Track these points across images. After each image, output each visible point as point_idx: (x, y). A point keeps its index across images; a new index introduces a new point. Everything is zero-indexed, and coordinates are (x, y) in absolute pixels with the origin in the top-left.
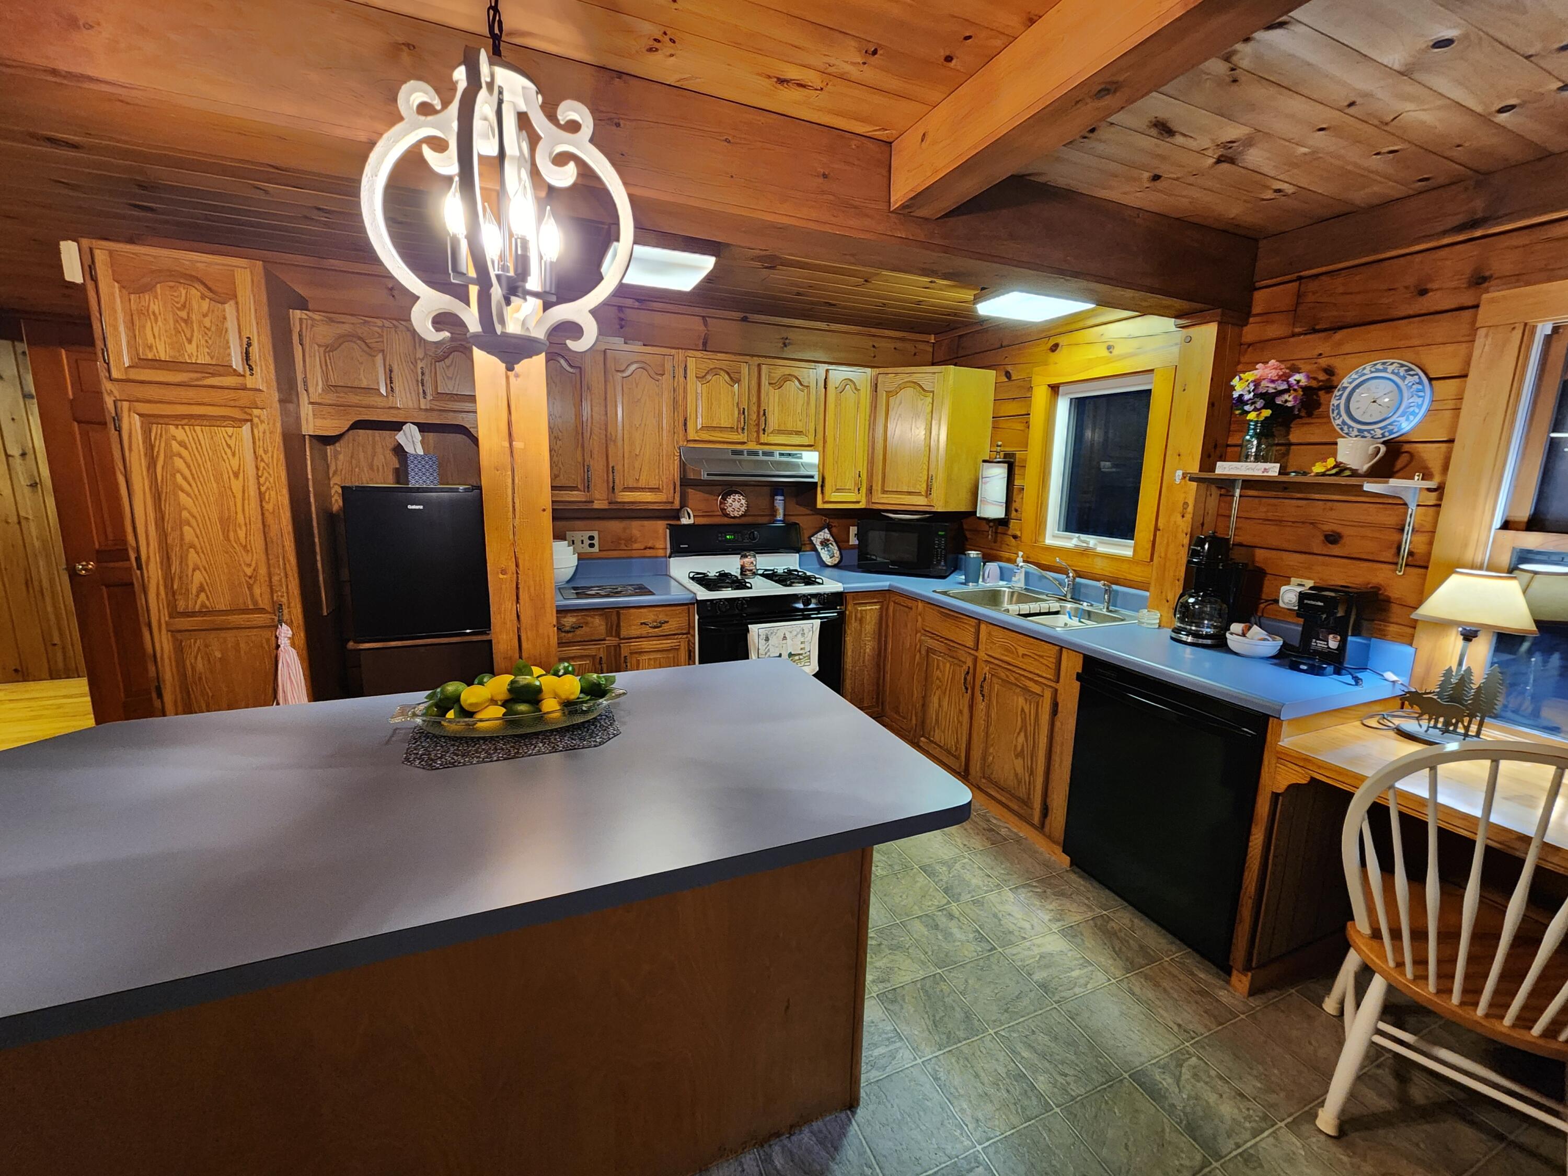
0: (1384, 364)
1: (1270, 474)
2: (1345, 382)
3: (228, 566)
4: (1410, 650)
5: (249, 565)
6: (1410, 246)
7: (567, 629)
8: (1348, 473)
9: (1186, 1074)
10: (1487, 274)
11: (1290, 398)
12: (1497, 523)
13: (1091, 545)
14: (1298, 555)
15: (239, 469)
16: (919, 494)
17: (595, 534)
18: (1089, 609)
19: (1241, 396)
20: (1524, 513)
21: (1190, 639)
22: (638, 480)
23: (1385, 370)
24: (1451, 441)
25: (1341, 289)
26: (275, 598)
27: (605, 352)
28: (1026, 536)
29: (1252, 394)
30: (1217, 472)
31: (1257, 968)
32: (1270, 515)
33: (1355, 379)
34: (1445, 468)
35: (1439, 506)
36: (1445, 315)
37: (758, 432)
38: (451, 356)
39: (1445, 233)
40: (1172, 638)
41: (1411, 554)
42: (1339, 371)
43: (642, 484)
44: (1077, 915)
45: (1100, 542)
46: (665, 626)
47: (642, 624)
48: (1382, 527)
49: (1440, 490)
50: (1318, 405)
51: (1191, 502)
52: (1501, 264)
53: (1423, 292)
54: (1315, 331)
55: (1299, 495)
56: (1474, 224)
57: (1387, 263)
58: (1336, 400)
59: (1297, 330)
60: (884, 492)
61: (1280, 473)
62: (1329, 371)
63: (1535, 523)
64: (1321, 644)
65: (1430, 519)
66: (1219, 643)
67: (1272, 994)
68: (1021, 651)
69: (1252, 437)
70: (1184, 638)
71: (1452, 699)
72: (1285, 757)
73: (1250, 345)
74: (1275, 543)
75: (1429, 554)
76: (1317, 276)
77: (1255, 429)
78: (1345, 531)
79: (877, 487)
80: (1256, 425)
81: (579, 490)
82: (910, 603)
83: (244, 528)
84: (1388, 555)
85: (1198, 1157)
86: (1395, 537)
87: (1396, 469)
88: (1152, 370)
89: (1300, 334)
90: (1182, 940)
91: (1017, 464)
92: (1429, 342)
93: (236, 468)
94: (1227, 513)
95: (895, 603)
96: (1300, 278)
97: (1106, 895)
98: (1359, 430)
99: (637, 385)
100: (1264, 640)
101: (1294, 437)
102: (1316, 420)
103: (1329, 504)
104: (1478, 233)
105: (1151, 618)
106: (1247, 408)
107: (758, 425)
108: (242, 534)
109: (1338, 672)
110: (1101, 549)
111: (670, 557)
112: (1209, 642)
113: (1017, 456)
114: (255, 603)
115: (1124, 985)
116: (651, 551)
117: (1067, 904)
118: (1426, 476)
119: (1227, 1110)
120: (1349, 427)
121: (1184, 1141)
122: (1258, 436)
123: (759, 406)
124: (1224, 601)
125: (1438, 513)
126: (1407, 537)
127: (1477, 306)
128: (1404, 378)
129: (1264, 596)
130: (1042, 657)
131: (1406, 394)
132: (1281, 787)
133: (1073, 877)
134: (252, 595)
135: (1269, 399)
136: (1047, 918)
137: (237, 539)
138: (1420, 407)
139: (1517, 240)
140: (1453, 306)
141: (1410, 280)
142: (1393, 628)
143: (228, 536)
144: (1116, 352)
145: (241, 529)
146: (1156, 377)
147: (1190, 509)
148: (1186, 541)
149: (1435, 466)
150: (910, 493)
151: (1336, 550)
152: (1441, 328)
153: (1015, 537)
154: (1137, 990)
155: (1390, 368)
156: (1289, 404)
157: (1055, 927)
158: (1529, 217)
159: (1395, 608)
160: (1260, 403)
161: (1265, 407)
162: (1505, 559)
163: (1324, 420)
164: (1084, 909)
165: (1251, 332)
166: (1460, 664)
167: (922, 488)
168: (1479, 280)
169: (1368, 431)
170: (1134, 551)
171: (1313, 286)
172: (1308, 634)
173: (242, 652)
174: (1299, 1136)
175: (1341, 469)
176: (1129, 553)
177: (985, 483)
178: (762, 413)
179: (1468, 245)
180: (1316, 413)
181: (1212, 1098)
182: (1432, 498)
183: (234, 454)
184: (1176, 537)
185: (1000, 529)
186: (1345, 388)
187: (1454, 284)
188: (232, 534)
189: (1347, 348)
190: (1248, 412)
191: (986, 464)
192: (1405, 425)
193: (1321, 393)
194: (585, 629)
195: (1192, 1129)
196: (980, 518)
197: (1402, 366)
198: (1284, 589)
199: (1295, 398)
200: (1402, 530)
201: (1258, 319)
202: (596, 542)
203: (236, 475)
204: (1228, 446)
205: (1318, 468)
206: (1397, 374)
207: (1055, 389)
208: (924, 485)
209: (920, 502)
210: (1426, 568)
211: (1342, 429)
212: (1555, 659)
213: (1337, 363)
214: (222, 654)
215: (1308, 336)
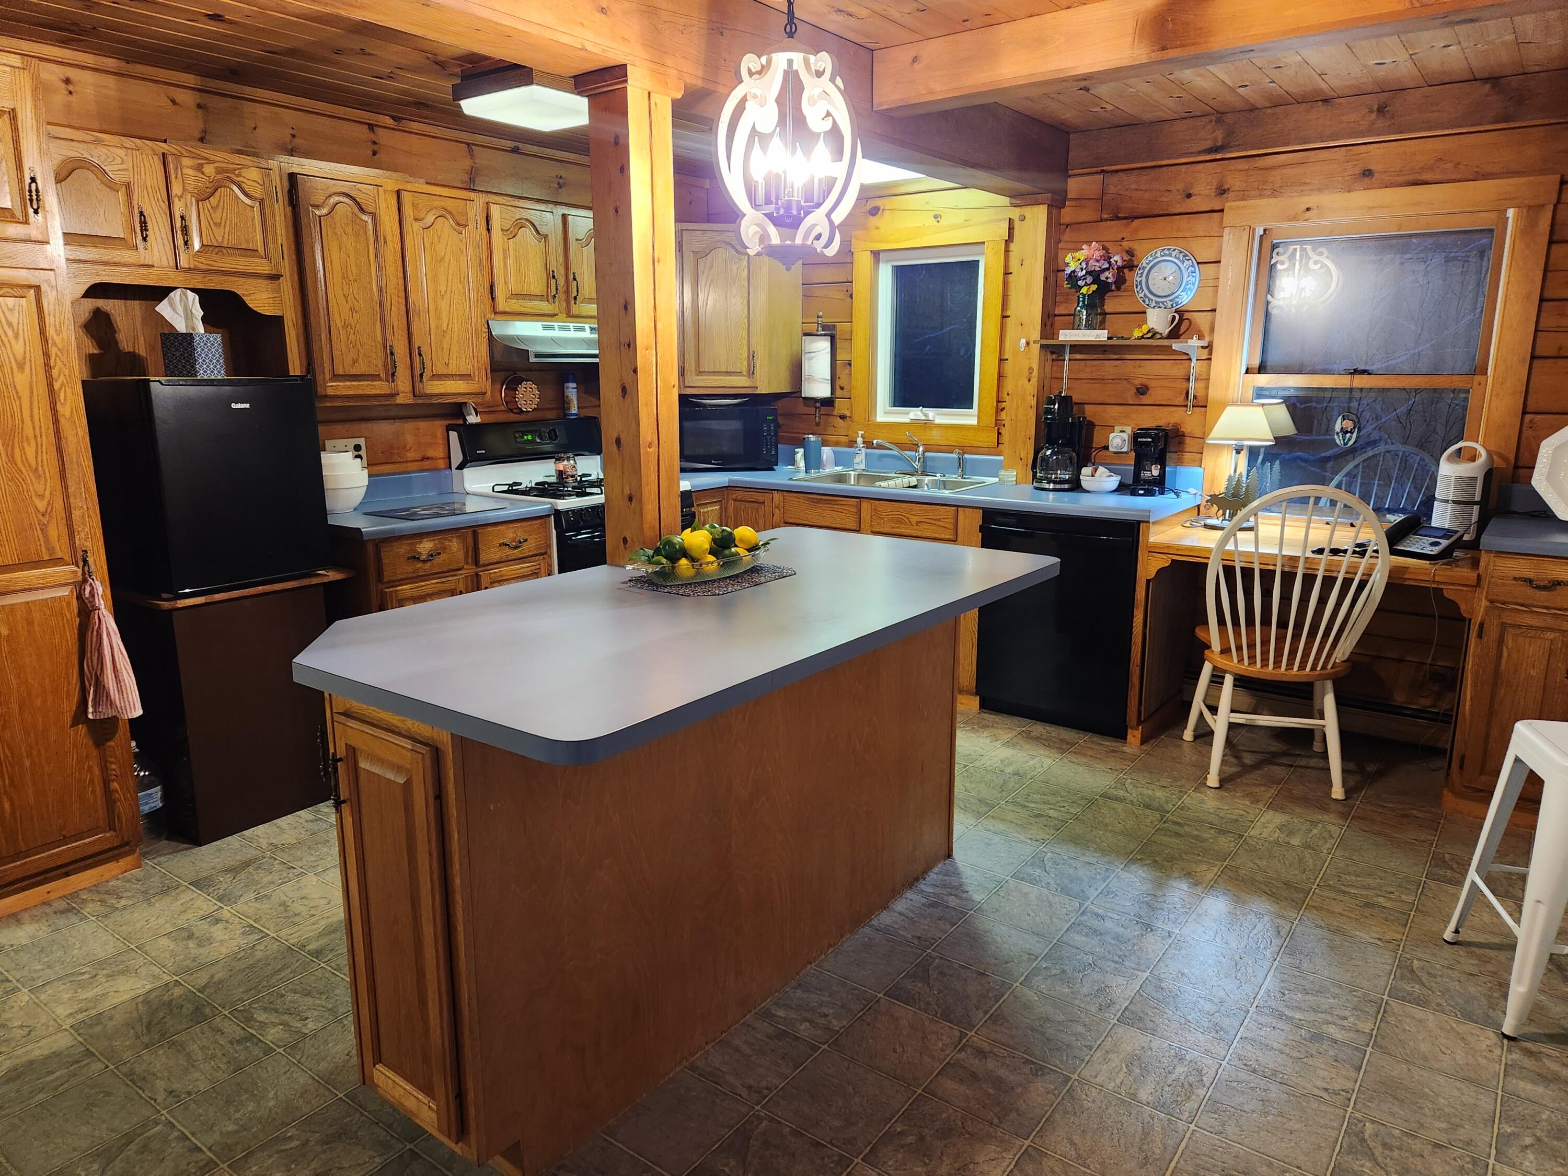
0: (1169, 249)
1: (1101, 339)
2: (1144, 261)
3: (14, 500)
4: (1200, 470)
5: (42, 497)
6: (1177, 158)
7: (424, 557)
8: (1159, 336)
9: (1130, 788)
10: (1226, 187)
11: (1110, 276)
12: (1244, 370)
13: (931, 418)
14: (1117, 407)
15: (25, 358)
16: (739, 373)
17: (362, 442)
18: (944, 479)
19: (1074, 271)
20: (1256, 363)
21: (1051, 486)
22: (447, 365)
23: (1170, 255)
24: (1214, 310)
25: (1133, 186)
26: (77, 542)
27: (398, 193)
28: (858, 415)
29: (1084, 272)
30: (1060, 339)
31: (1145, 720)
32: (1094, 376)
33: (1150, 261)
34: (1212, 330)
35: (1210, 359)
36: (1202, 215)
37: (568, 303)
38: (217, 194)
39: (1199, 153)
40: (1036, 488)
41: (1195, 397)
42: (1138, 253)
43: (452, 370)
44: (1006, 736)
45: (938, 414)
46: (525, 546)
47: (500, 545)
48: (1175, 378)
49: (1209, 347)
50: (1124, 281)
51: (1035, 366)
52: (1235, 181)
53: (1189, 196)
54: (1118, 218)
55: (1115, 357)
56: (1216, 149)
57: (1164, 169)
58: (1137, 277)
59: (1105, 216)
60: (700, 373)
61: (1109, 338)
62: (1130, 253)
63: (1262, 369)
64: (1147, 474)
65: (1204, 369)
66: (1075, 486)
67: (1152, 742)
68: (914, 519)
69: (1081, 308)
70: (1047, 486)
71: (1234, 496)
72: (1156, 550)
73: (1067, 226)
74: (1100, 399)
75: (1207, 396)
76: (1117, 171)
77: (1083, 302)
78: (1152, 384)
79: (690, 366)
80: (1084, 298)
81: (381, 380)
82: (759, 497)
83: (33, 443)
84: (1180, 400)
85: (1158, 816)
86: (1185, 385)
87: (1181, 332)
88: (983, 243)
89: (1106, 220)
90: (1083, 730)
91: (838, 337)
92: (1195, 234)
93: (20, 357)
94: (1058, 375)
95: (735, 500)
96: (1103, 171)
97: (1016, 720)
98: (1156, 302)
99: (439, 238)
100: (1110, 476)
101: (1107, 308)
102: (1123, 294)
103: (1138, 362)
104: (1219, 156)
105: (1010, 475)
106: (1080, 283)
107: (567, 292)
108: (30, 451)
109: (1162, 493)
110: (939, 420)
111: (461, 467)
112: (1066, 486)
113: (838, 328)
114: (51, 550)
115: (1065, 760)
116: (428, 462)
117: (995, 731)
118: (1200, 338)
119: (1159, 794)
120: (1149, 299)
121: (1147, 812)
122: (1086, 307)
123: (567, 268)
124: (1074, 451)
125: (1210, 365)
126: (1192, 385)
127: (1222, 211)
128: (1183, 262)
129: (1094, 445)
130: (939, 520)
131: (1185, 275)
132: (1152, 574)
133: (986, 716)
134: (47, 541)
135: (1095, 276)
136: (988, 741)
137: (26, 461)
138: (1193, 284)
139: (1242, 165)
140: (1208, 209)
141: (1180, 186)
142: (1187, 456)
143: (13, 456)
144: (943, 222)
145: (29, 444)
146: (988, 249)
147: (1035, 373)
148: (1034, 403)
149: (1205, 329)
150: (728, 373)
151: (1145, 399)
152: (1201, 224)
153: (843, 417)
154: (1075, 760)
155: (1174, 254)
156: (1110, 281)
157: (998, 744)
158: (1246, 150)
159: (1188, 440)
160: (1089, 279)
161: (1093, 283)
162: (1250, 394)
163: (1130, 293)
164: (1008, 731)
165: (1067, 214)
166: (1235, 471)
167: (743, 366)
168: (1222, 191)
169: (1163, 303)
170: (979, 418)
171: (1115, 179)
172: (1139, 466)
173: (36, 624)
174: (1202, 793)
175: (1153, 334)
176: (974, 421)
177: (810, 359)
178: (571, 277)
179: (1212, 164)
180: (1123, 287)
181: (1150, 792)
182: (1204, 354)
183: (16, 336)
184: (1024, 399)
185: (824, 410)
186: (1144, 268)
187: (1207, 192)
188: (17, 452)
189: (1142, 234)
190: (1081, 287)
191: (807, 337)
192: (1185, 299)
193: (1126, 271)
194: (443, 556)
195: (1148, 806)
196: (806, 399)
197: (1181, 252)
198: (1112, 435)
199: (1113, 275)
200: (1189, 380)
201: (1073, 203)
202: (363, 452)
203: (21, 367)
204: (1056, 315)
205: (1137, 333)
206: (1178, 259)
207: (876, 254)
208: (745, 363)
209: (740, 382)
210: (1206, 407)
211: (1144, 301)
212: (1277, 464)
213: (1137, 246)
214: (11, 630)
215: (1112, 222)
